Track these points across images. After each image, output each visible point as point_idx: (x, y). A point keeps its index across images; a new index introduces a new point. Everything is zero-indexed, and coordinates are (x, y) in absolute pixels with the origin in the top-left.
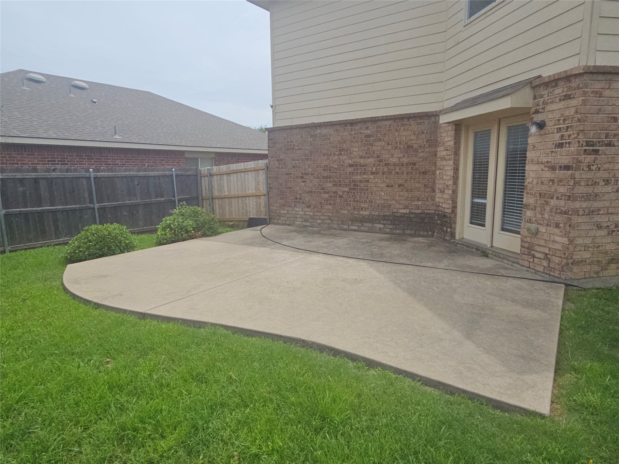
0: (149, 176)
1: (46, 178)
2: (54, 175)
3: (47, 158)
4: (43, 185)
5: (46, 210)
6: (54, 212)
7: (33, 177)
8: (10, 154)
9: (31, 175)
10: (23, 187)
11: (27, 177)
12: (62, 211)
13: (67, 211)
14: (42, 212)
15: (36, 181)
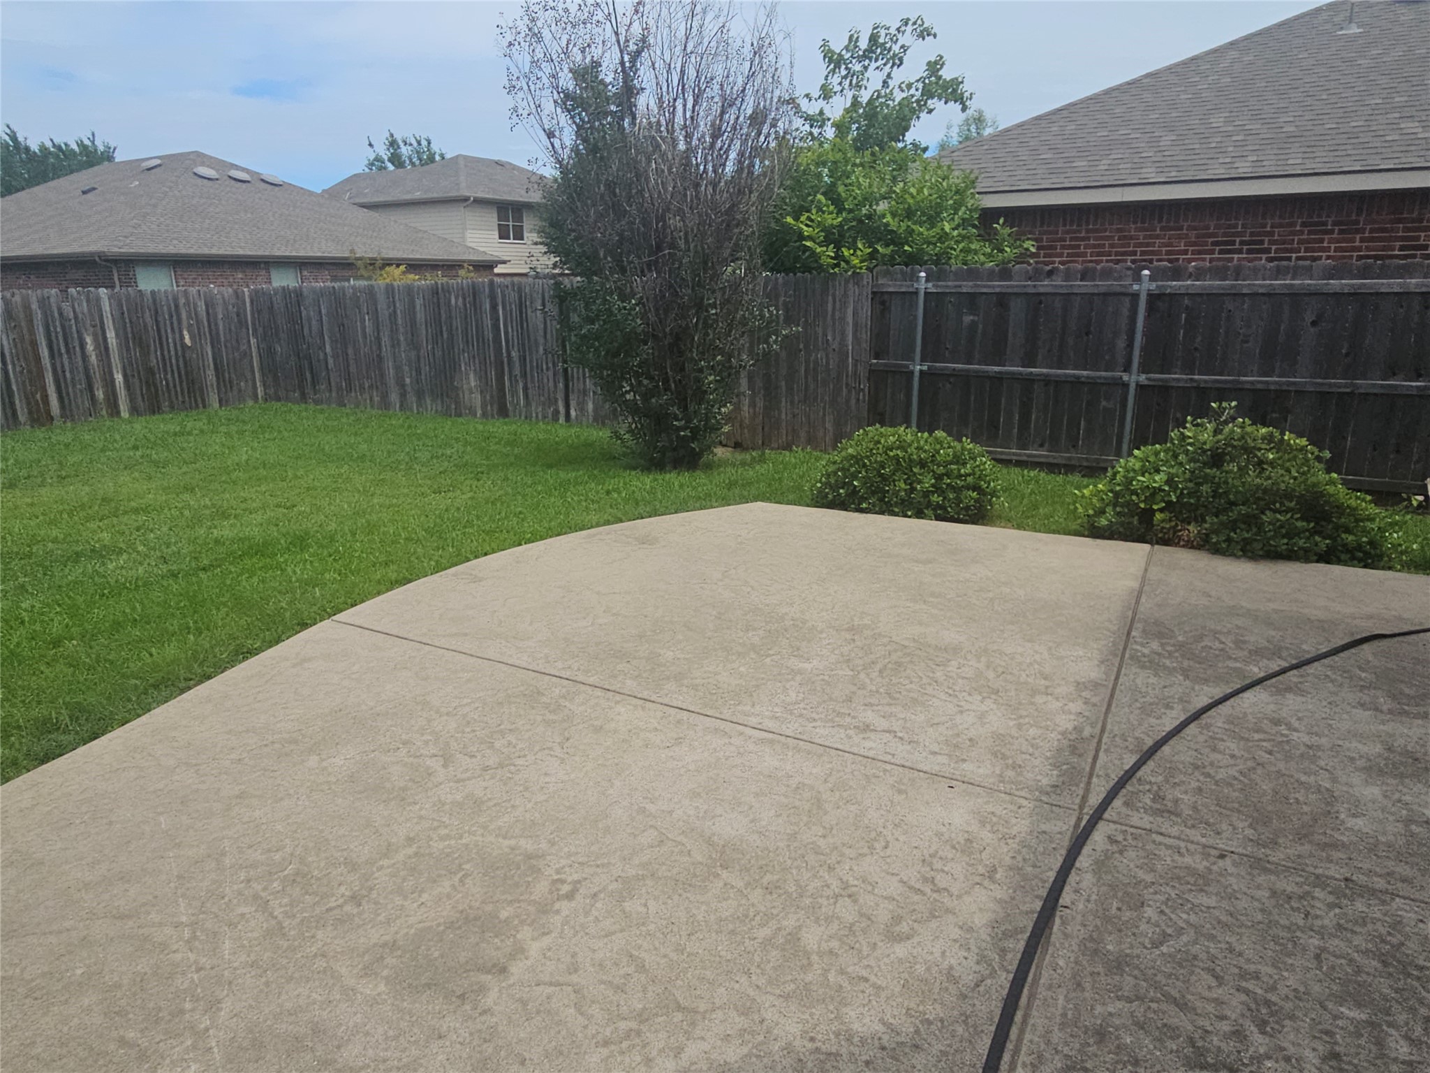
0: (1377, 294)
1: (1026, 294)
2: (1045, 285)
3: (1211, 235)
4: (1017, 310)
5: (1013, 373)
6: (1029, 381)
7: (998, 290)
8: (1119, 230)
9: (993, 287)
10: (974, 315)
11: (985, 290)
12: (1047, 381)
13: (1058, 383)
14: (999, 379)
15: (1002, 300)
